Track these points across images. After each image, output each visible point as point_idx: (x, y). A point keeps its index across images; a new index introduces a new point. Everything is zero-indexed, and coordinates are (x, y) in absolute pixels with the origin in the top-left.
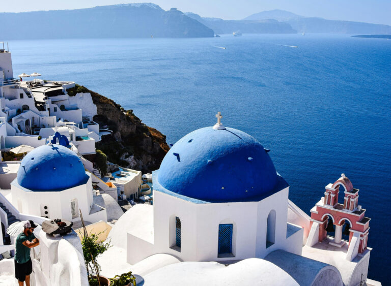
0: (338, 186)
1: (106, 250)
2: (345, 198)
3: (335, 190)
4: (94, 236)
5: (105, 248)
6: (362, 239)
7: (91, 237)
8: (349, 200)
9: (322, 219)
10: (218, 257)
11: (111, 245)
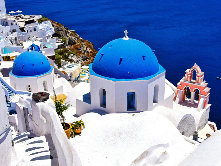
0: (192, 70)
1: (68, 108)
2: (196, 77)
3: (190, 73)
4: (61, 101)
5: (67, 107)
6: (206, 99)
7: (60, 101)
8: (199, 78)
9: (184, 89)
10: (127, 111)
11: (70, 105)
